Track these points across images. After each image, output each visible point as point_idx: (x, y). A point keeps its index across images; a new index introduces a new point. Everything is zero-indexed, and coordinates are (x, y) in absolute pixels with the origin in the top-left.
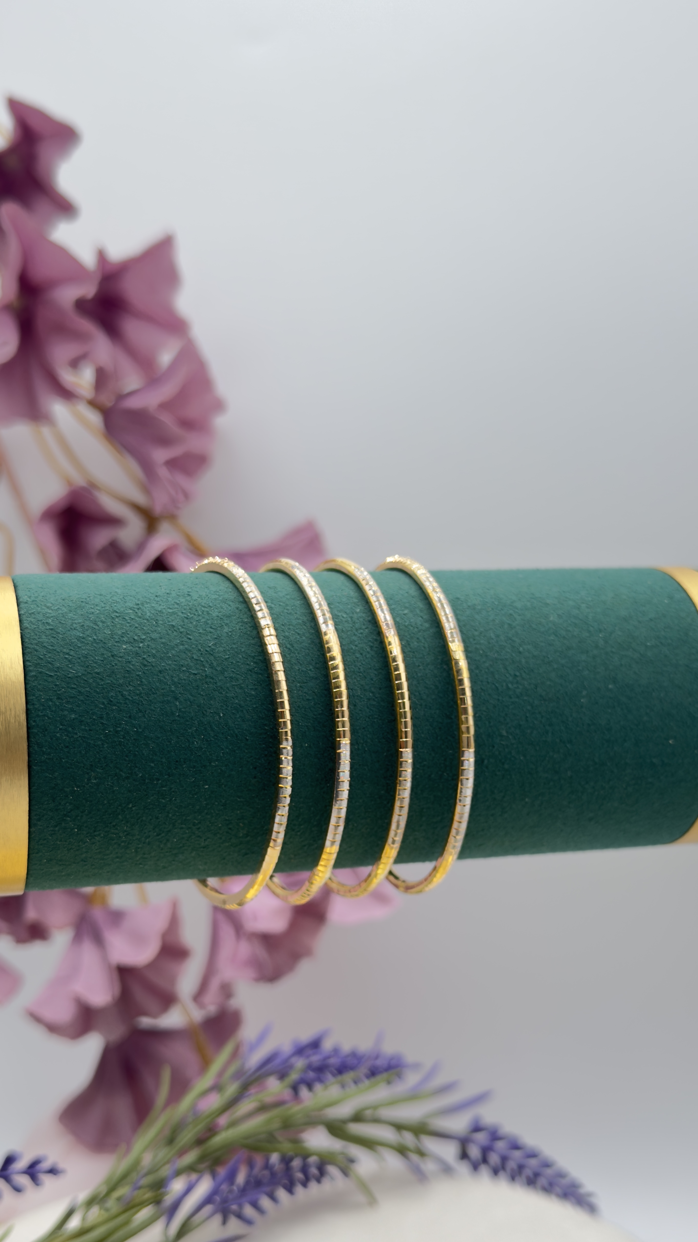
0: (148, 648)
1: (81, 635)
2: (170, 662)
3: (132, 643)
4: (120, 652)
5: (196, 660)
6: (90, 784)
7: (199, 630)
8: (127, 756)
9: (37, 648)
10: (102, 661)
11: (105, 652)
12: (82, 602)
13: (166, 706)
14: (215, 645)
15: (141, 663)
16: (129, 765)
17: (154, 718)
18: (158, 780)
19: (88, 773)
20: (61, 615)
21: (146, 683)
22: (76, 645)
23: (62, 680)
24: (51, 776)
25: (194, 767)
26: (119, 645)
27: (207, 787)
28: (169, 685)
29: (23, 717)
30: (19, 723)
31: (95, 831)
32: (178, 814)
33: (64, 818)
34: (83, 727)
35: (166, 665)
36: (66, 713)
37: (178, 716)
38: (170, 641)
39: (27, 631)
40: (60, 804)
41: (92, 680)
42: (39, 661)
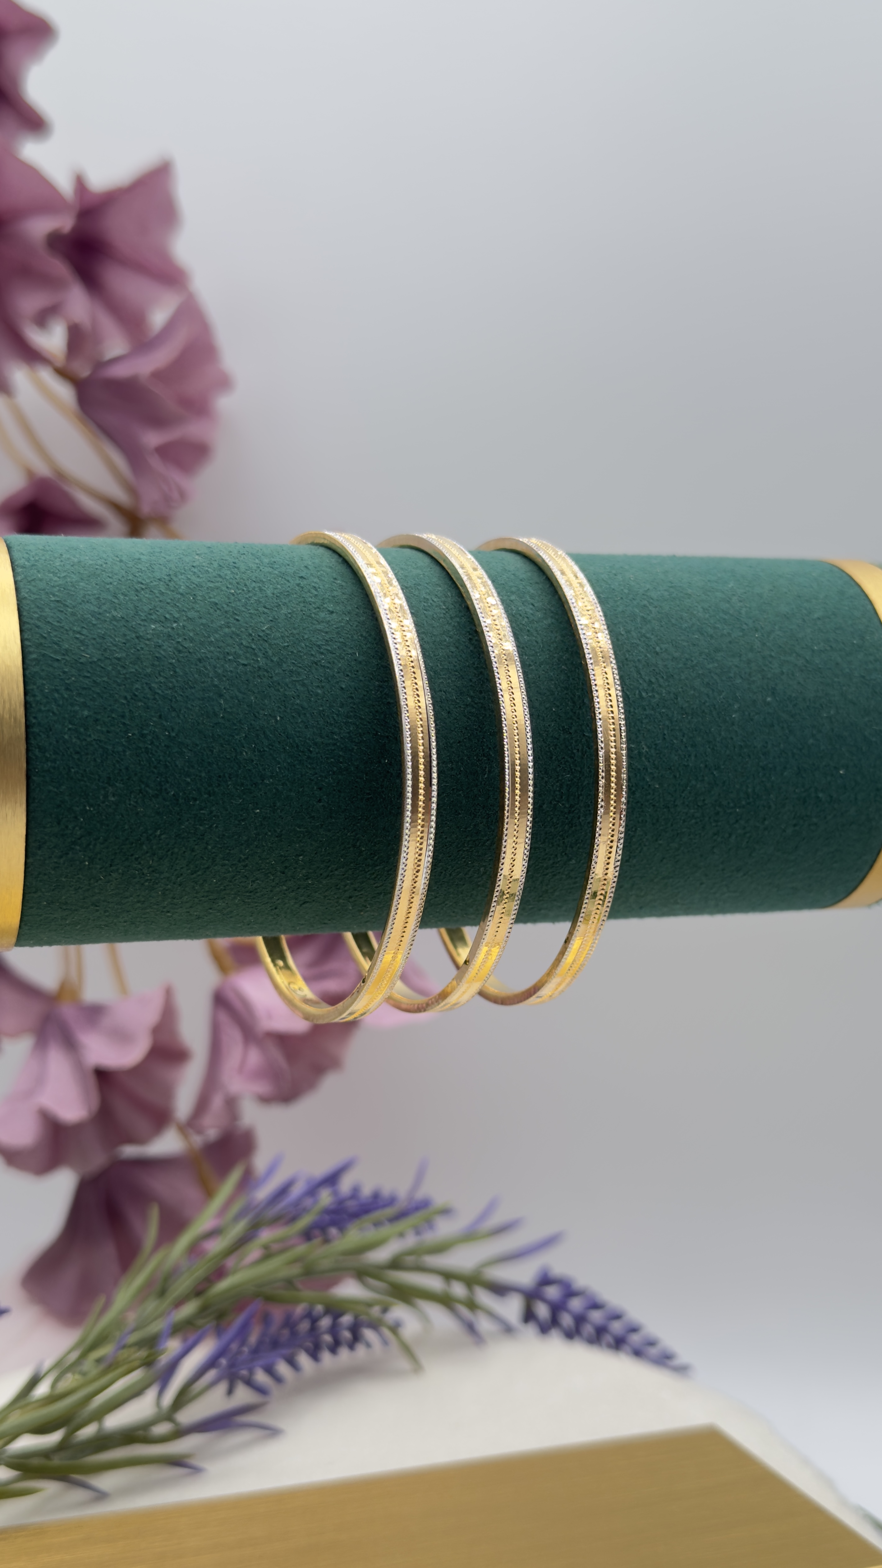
0: (184, 629)
1: (96, 610)
2: (212, 649)
3: (162, 622)
4: (148, 634)
5: (247, 647)
6: (107, 803)
7: (249, 610)
8: (155, 767)
9: (39, 624)
10: (124, 643)
11: (128, 633)
12: (97, 569)
13: (207, 705)
14: (270, 628)
15: (176, 648)
16: (158, 779)
17: (192, 719)
18: (195, 800)
19: (104, 788)
20: (70, 584)
21: (181, 673)
22: (90, 622)
23: (72, 667)
24: (55, 790)
25: (242, 784)
26: (146, 624)
27: (258, 811)
28: (212, 678)
29: (21, 712)
30: (15, 719)
31: (111, 866)
32: (219, 846)
33: (73, 846)
34: (99, 728)
35: (207, 652)
36: (77, 708)
37: (223, 717)
38: (212, 621)
39: (24, 602)
40: (67, 827)
41: (111, 667)
42: (43, 641)
